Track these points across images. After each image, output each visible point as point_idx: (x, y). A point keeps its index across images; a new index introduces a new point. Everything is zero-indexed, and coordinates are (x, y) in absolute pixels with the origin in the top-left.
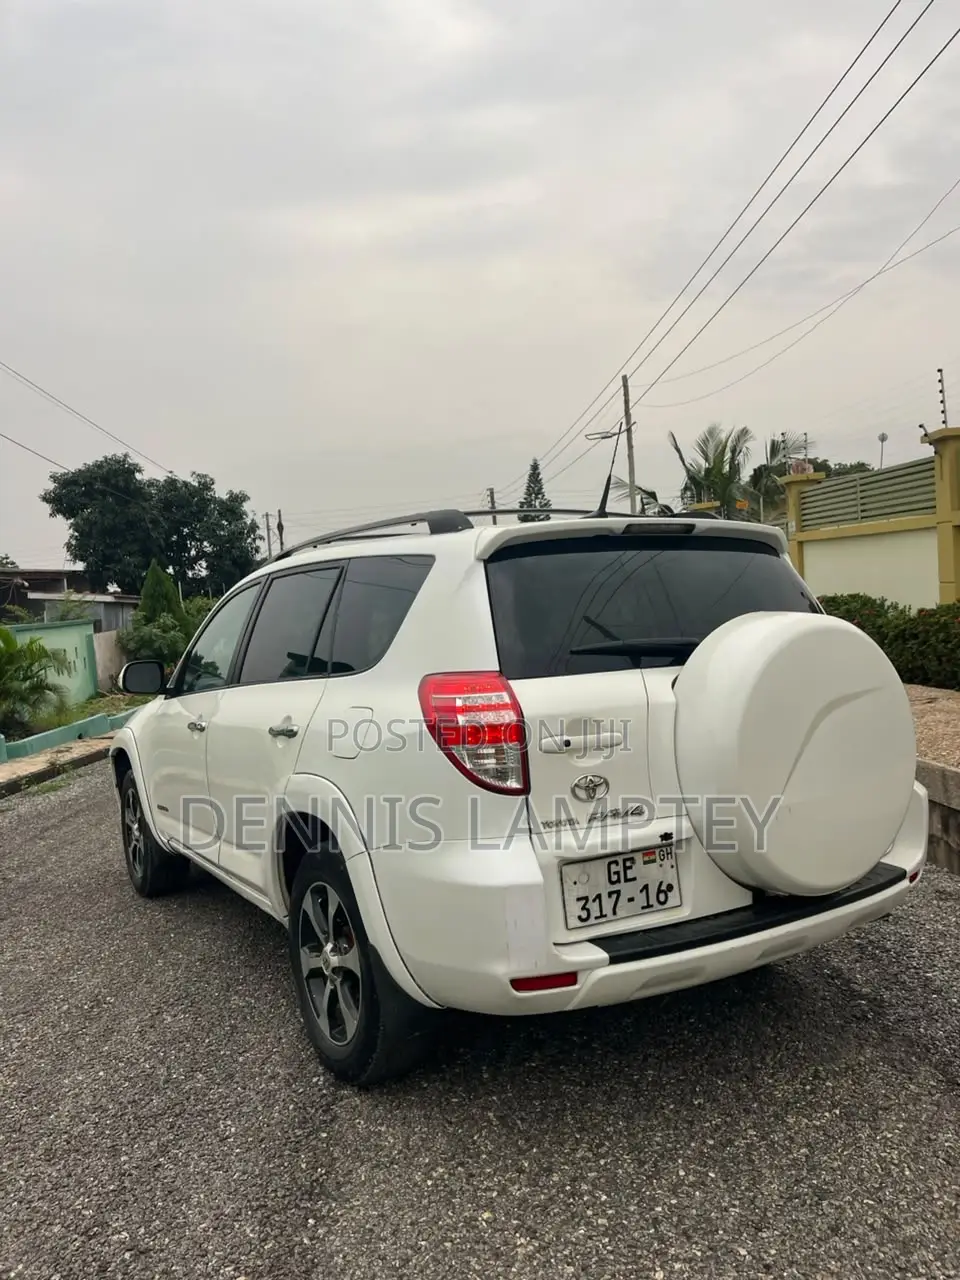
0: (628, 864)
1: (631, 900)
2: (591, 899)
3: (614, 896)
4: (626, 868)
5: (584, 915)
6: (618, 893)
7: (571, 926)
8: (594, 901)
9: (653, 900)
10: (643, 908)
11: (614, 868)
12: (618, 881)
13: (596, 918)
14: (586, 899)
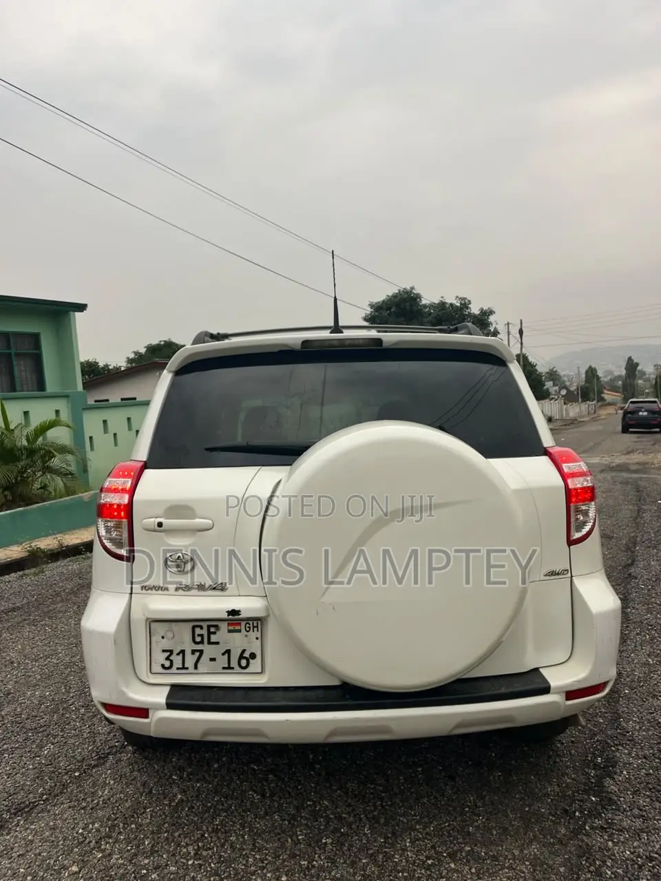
0: (212, 630)
1: (213, 660)
2: (175, 652)
3: (197, 654)
4: (210, 633)
5: (167, 664)
6: (201, 652)
7: (153, 671)
8: (178, 654)
9: (234, 663)
10: (224, 668)
11: (198, 631)
12: (202, 642)
13: (178, 669)
14: (171, 652)
